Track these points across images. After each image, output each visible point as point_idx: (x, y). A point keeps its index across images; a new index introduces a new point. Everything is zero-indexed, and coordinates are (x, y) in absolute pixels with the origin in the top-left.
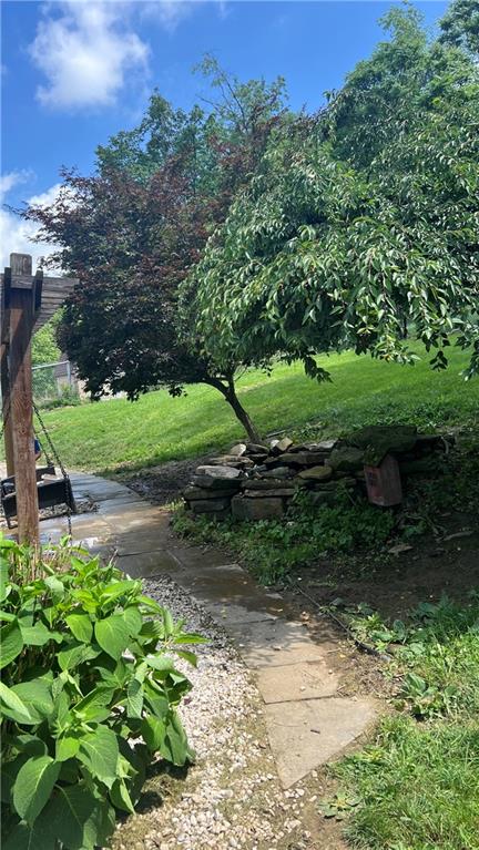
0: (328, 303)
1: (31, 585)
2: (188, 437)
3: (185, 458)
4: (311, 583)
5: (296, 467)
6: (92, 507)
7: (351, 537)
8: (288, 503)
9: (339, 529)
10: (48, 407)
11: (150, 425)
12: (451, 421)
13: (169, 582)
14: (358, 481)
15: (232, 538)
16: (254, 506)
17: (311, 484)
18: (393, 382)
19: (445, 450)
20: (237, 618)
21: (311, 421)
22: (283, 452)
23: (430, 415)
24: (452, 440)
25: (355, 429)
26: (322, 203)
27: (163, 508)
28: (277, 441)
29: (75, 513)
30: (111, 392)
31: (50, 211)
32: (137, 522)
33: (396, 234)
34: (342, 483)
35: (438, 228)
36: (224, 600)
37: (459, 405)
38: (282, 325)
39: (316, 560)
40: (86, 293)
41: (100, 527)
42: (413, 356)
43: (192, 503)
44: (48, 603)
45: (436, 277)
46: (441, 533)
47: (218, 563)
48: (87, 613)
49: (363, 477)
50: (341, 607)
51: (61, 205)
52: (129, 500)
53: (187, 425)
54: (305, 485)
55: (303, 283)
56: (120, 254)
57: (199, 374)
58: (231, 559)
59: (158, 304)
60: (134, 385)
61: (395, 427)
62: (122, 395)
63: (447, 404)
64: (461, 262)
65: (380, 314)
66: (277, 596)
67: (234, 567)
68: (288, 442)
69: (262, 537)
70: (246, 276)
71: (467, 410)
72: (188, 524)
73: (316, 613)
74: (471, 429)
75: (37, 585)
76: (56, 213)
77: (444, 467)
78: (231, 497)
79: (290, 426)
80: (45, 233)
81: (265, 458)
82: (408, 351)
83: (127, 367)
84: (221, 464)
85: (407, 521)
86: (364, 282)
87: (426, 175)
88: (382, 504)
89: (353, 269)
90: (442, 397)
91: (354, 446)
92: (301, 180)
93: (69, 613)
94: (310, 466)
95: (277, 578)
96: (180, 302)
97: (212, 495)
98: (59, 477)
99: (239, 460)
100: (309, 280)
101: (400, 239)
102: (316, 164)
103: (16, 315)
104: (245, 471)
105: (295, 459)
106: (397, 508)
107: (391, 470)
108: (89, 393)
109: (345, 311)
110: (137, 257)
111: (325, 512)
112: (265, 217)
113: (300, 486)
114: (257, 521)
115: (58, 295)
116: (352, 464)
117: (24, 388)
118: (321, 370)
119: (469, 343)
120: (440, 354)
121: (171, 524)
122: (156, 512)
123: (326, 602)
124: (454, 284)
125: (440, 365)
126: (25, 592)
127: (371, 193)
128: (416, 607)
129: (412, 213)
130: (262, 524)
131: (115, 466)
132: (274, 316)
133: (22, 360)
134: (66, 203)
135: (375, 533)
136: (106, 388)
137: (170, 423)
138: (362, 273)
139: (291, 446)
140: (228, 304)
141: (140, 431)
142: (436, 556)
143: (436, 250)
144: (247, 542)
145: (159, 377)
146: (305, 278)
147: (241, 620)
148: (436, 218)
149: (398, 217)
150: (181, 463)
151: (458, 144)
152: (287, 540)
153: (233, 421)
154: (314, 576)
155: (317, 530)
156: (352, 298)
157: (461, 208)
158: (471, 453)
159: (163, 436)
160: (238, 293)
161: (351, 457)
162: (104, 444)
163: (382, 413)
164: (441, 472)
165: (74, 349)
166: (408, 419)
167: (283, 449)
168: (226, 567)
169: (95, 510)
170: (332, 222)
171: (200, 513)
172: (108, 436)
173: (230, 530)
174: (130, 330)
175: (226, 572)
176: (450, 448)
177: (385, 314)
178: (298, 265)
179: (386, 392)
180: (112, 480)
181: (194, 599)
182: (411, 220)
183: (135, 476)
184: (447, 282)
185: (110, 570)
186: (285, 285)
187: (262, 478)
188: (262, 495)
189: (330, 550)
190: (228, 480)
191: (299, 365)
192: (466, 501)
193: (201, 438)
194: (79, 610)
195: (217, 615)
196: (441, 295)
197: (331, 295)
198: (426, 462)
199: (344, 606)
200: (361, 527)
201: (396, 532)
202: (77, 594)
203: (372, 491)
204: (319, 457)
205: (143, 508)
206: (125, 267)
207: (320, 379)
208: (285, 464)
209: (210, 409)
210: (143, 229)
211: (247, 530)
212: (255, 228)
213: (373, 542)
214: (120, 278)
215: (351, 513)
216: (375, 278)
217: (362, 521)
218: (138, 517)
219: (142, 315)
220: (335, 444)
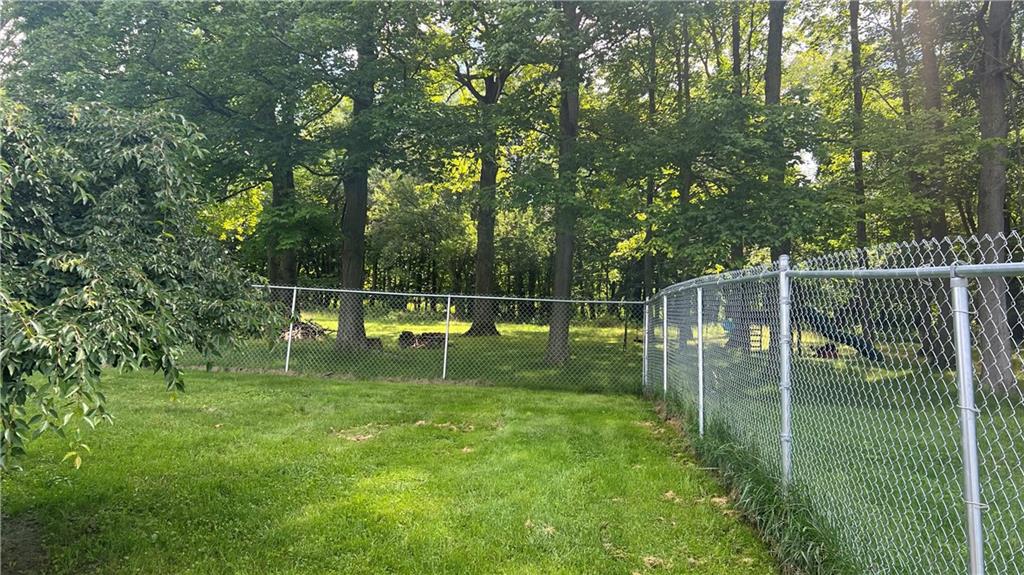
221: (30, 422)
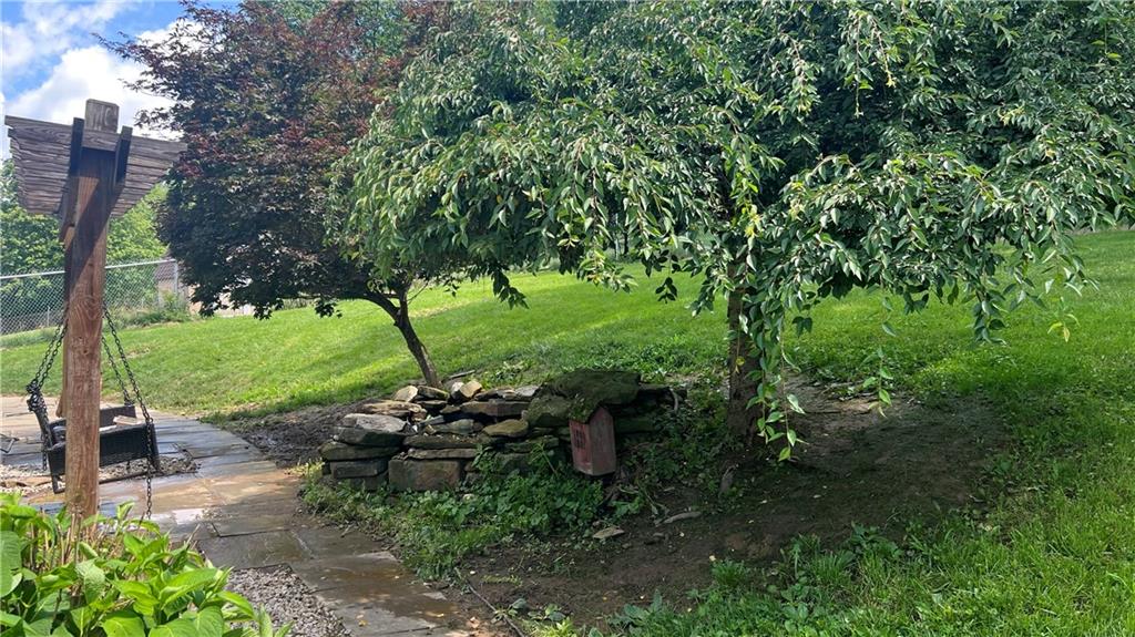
0: (524, 204)
1: (54, 573)
2: (340, 374)
3: (333, 402)
4: (487, 578)
5: (484, 419)
6: (188, 465)
7: (546, 516)
8: (467, 468)
9: (531, 505)
10: (142, 322)
11: (288, 354)
12: (684, 369)
13: (288, 575)
14: (560, 441)
15: (386, 515)
16: (421, 472)
17: (500, 443)
18: (618, 315)
19: (673, 404)
20: (379, 626)
21: (511, 359)
22: (469, 399)
23: (659, 360)
24: (683, 393)
25: (565, 372)
26: (523, 74)
27: (293, 470)
28: (461, 384)
29: (161, 474)
30: (231, 305)
31: (159, 50)
32: (253, 490)
33: (615, 124)
34: (539, 444)
35: (667, 121)
36: (364, 601)
37: (696, 348)
38: (462, 227)
39: (497, 547)
40: (204, 165)
41: (197, 494)
42: (628, 281)
43: (333, 466)
44: (79, 601)
45: (662, 182)
46: (661, 513)
47: (361, 550)
48: (141, 615)
49: (568, 435)
50: (523, 611)
51: (177, 43)
52: (246, 458)
53: (339, 357)
54: (492, 444)
55: (492, 175)
56: (257, 117)
57: (357, 287)
58: (380, 544)
59: (304, 189)
60: (266, 297)
61: (615, 371)
62: (249, 310)
63: (681, 347)
64: (693, 167)
65: (588, 222)
66: (439, 595)
67: (385, 555)
68: (475, 385)
69: (426, 515)
70: (420, 160)
71: (705, 356)
72: (326, 493)
73: (488, 619)
74: (708, 381)
75: (63, 573)
76: (169, 53)
77: (671, 427)
78: (390, 457)
79: (482, 365)
80: (150, 78)
81: (444, 406)
82: (623, 273)
83: (254, 273)
84: (381, 413)
85: (620, 497)
86: (569, 180)
87: (659, 55)
88: (590, 472)
89: (558, 163)
90: (677, 338)
91: (559, 394)
92: (500, 43)
93: (113, 613)
94: (501, 419)
95: (442, 570)
96: (332, 188)
97: (363, 454)
98: (140, 421)
99: (406, 408)
100: (501, 172)
101: (619, 130)
102: (522, 27)
103: (88, 185)
104: (413, 423)
105: (482, 410)
106: (608, 479)
107: (604, 427)
108: (199, 305)
109: (546, 216)
110: (282, 124)
111: (515, 481)
112: (452, 85)
113: (484, 447)
114: (422, 492)
115: (156, 164)
116: (554, 417)
117: (91, 290)
118: (514, 291)
119: (700, 269)
120: (669, 281)
121: (301, 493)
122: (281, 475)
123: (504, 603)
124: (682, 192)
125: (667, 295)
126: (43, 584)
127: (587, 70)
128: (620, 611)
129: (636, 99)
130: (428, 497)
131: (229, 409)
132: (453, 215)
133: (92, 250)
134: (184, 41)
135: (578, 511)
136: (224, 298)
137: (317, 353)
138: (568, 168)
139: (479, 391)
140: (393, 193)
141: (273, 362)
142: (652, 543)
143: (662, 148)
144: (406, 522)
145: (300, 287)
146: (496, 169)
147: (384, 629)
148: (666, 109)
149: (619, 103)
150: (327, 409)
151: (699, 20)
152: (462, 518)
153: (404, 355)
154: (492, 569)
155: (502, 506)
156: (554, 199)
157: (697, 100)
158: (706, 411)
159: (303, 370)
160: (408, 181)
161: (554, 409)
162: (217, 378)
163: (601, 353)
164: (667, 434)
165: (181, 240)
166: (632, 363)
167: (468, 395)
168: (372, 555)
169: (194, 470)
170: (535, 100)
171: (342, 479)
172: (226, 367)
173: (384, 504)
174: (264, 221)
175: (374, 562)
176: (680, 403)
177: (593, 223)
178: (487, 150)
179: (608, 327)
180: (224, 428)
181: (320, 598)
182: (635, 108)
183: (257, 425)
184: (674, 190)
185: (183, 553)
186: (470, 176)
187: (435, 434)
188: (433, 456)
189: (518, 534)
190: (386, 436)
191: (487, 282)
192: (695, 472)
193: (359, 375)
194: (128, 611)
195: (349, 621)
196: (666, 205)
197: (527, 193)
198: (648, 419)
199: (528, 610)
200: (560, 503)
201: (606, 510)
202: (125, 588)
203: (578, 454)
204: (514, 408)
205: (266, 471)
206: (263, 135)
207: (512, 302)
208: (469, 416)
209: (375, 337)
210: (293, 87)
211: (408, 504)
212: (438, 98)
213: (575, 523)
214: (254, 150)
215: (549, 484)
216: (584, 177)
217: (562, 495)
218: (256, 483)
219: (281, 201)
220: (537, 391)
221: (1006, 291)
